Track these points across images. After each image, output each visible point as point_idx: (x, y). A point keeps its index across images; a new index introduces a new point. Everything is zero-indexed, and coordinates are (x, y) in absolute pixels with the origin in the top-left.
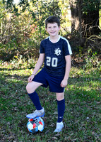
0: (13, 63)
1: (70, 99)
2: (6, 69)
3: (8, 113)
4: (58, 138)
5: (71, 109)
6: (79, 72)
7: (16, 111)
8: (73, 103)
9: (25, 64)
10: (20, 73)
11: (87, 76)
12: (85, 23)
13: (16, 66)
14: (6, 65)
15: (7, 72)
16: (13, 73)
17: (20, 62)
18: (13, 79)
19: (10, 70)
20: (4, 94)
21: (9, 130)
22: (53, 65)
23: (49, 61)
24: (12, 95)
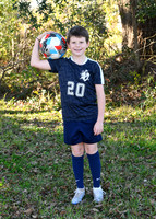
0: (31, 101)
1: (119, 153)
2: (21, 112)
3: (25, 177)
4: (100, 209)
5: (120, 168)
6: (134, 113)
7: (36, 174)
8: (123, 159)
9: (51, 103)
10: (43, 116)
11: (147, 118)
12: (144, 36)
13: (37, 106)
14: (20, 106)
15: (22, 115)
16: (31, 117)
17: (43, 99)
18: (31, 127)
19: (26, 113)
20: (18, 149)
21: (26, 200)
22: (78, 95)
23: (72, 88)
24: (31, 150)
